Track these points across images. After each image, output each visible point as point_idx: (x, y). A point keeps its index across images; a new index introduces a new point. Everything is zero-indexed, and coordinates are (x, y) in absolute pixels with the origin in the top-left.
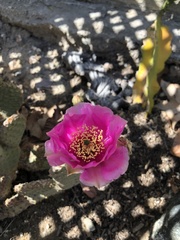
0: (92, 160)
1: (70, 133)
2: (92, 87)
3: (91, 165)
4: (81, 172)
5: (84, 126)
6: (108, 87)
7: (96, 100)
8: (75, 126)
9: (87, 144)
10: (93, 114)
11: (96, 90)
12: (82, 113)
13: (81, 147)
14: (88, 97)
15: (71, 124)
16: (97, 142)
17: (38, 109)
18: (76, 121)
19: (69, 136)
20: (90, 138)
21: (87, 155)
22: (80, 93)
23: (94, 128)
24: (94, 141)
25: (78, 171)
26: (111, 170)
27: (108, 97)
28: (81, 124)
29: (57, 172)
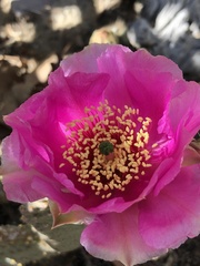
0: (115, 192)
1: (67, 120)
2: (144, 13)
3: (110, 207)
4: (88, 221)
5: (104, 106)
6: (183, 14)
7: (152, 45)
8: (80, 104)
9: (107, 150)
10: (129, 73)
11: (152, 21)
12: (100, 71)
13: (91, 157)
14: (132, 39)
15: (68, 98)
16: (134, 149)
17: (15, 61)
18: (81, 90)
19: (63, 127)
20: (116, 136)
21: (104, 180)
22: (118, 28)
23: (129, 111)
24: (127, 145)
25: (81, 219)
26: (166, 224)
27: (182, 40)
28: (96, 99)
29: (37, 212)
